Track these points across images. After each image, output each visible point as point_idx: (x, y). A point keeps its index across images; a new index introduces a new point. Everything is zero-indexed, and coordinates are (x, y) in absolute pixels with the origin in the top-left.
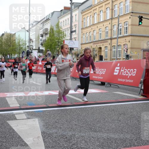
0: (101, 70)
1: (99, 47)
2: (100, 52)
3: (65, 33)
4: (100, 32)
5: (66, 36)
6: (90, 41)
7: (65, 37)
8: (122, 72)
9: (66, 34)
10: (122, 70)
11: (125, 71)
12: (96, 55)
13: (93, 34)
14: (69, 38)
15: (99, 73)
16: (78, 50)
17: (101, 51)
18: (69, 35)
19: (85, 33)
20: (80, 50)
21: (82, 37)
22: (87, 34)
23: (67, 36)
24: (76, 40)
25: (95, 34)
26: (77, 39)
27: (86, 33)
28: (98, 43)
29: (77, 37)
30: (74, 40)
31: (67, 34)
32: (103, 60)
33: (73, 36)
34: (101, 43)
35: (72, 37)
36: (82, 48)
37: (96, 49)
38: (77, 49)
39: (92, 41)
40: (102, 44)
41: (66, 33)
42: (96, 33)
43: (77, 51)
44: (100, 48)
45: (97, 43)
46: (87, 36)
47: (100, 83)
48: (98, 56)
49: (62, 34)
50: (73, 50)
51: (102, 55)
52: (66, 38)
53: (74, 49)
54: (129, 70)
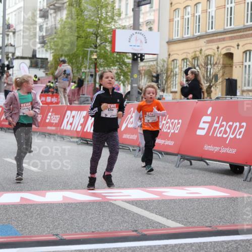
0: (230, 127)
1: (224, 51)
2: (227, 70)
3: (117, 7)
4: (229, 6)
5: (120, 15)
6: (198, 34)
7: (116, 18)
8: (216, 128)
9: (119, 9)
10: (215, 125)
11: (222, 126)
12: (216, 77)
13: (205, 11)
14: (132, 22)
15: (225, 136)
16: (156, 60)
17: (231, 66)
18: (131, 13)
19: (181, 7)
20: (164, 61)
21: (171, 20)
22: (189, 9)
23: (123, 16)
24: (150, 29)
25: (212, 10)
26: (155, 27)
27: (185, 8)
28: (224, 39)
29: (154, 21)
30: (144, 29)
31: (123, 10)
32: (238, 93)
33: (141, 16)
34: (232, 38)
35: (141, 20)
36: (169, 55)
37: (214, 60)
38: (155, 56)
39: (202, 33)
40: (234, 43)
41: (120, 6)
42: (218, 8)
43: (155, 63)
44: (230, 56)
45: (220, 40)
46: (186, 17)
47: (227, 166)
48: (220, 80)
49: (109, 8)
50: (142, 60)
51: (234, 77)
52: (120, 22)
53: (146, 57)
54: (231, 123)
